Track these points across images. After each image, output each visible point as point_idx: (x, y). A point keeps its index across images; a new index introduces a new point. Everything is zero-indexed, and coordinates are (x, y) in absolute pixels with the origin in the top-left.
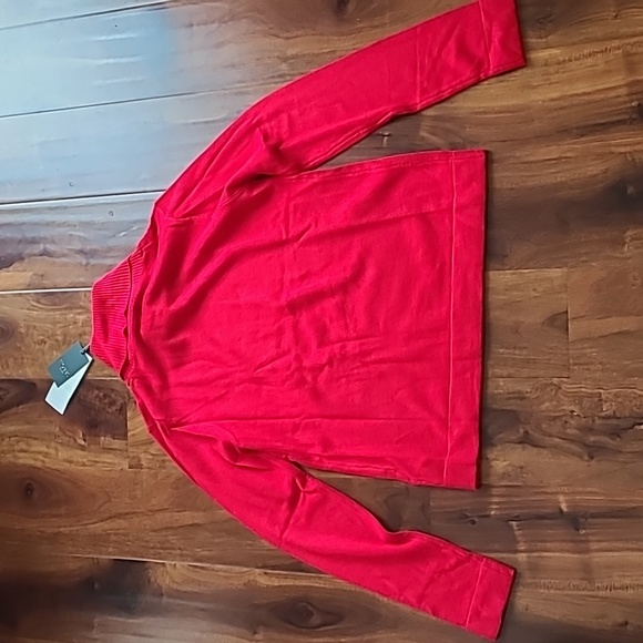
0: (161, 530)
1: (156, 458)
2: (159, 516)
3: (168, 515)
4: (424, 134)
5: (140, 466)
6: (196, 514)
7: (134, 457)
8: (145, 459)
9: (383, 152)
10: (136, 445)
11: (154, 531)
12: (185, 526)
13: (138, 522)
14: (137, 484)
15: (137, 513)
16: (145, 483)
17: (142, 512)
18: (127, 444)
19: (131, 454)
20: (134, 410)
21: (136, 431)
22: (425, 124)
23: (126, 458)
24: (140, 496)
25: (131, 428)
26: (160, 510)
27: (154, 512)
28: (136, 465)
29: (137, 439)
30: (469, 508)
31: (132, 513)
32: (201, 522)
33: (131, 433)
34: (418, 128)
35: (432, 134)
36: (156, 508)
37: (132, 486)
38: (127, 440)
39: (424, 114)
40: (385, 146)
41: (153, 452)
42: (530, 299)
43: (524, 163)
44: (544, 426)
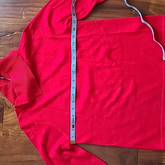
0: (15, 162)
1: (16, 132)
2: (15, 157)
3: (19, 156)
4: (151, 11)
5: (8, 135)
6: (33, 156)
7: (5, 131)
8: (11, 132)
9: (133, 15)
10: (7, 125)
11: (12, 162)
12: (27, 161)
13: (5, 158)
14: (6, 142)
15: (5, 154)
16: (10, 142)
17: (7, 154)
18: (2, 125)
19: (4, 129)
20: (7, 111)
21: (8, 120)
22: (152, 7)
23: (1, 131)
24: (7, 147)
25: (5, 118)
26: (16, 154)
27: (13, 154)
28: (6, 134)
29: (8, 123)
30: (154, 160)
31: (2, 154)
32: (35, 160)
33: (5, 120)
34: (148, 8)
35: (154, 11)
36: (14, 153)
37: (3, 143)
38: (3, 123)
39: (152, 2)
40: (133, 13)
41: (15, 129)
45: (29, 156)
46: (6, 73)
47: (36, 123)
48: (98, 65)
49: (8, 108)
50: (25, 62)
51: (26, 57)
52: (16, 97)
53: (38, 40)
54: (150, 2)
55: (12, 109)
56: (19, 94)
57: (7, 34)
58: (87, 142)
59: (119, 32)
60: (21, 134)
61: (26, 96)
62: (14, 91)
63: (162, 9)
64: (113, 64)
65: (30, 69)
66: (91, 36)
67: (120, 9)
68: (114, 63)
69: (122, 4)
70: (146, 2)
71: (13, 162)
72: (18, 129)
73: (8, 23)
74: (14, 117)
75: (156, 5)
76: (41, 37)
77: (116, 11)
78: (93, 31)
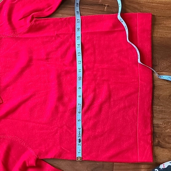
40: (105, 10)
42: (165, 85)
43: (167, 27)
44: (166, 139)
48: (67, 68)
58: (56, 156)
59: (90, 31)
63: (136, 6)
66: (58, 36)
67: (91, 5)
77: (86, 8)
78: (60, 30)
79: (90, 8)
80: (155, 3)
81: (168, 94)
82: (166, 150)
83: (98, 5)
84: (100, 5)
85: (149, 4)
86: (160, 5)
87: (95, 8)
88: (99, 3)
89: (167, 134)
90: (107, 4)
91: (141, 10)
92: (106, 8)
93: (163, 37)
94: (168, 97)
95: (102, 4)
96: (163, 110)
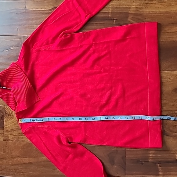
1: (15, 137)
2: (15, 159)
3: (19, 159)
5: (8, 140)
6: (31, 159)
7: (6, 136)
8: (11, 137)
10: (7, 131)
12: (26, 163)
13: (6, 161)
14: (7, 147)
15: (6, 158)
16: (10, 146)
17: (8, 158)
18: (3, 131)
19: (5, 135)
20: (7, 118)
21: (8, 126)
22: (130, 16)
23: (3, 136)
24: (8, 151)
25: (5, 125)
26: (16, 157)
27: (13, 158)
28: (7, 139)
29: (8, 129)
30: (141, 158)
31: (4, 158)
32: (33, 162)
33: (5, 127)
34: (127, 17)
35: (133, 20)
36: (14, 156)
37: (4, 147)
38: (4, 129)
39: (130, 12)
40: (114, 23)
41: (14, 135)
42: (168, 82)
43: (167, 32)
44: (171, 128)
45: (27, 158)
46: (7, 83)
47: (35, 127)
48: (88, 71)
49: (7, 116)
50: (24, 72)
51: (24, 68)
52: (16, 104)
53: (36, 52)
54: (128, 12)
55: (11, 116)
56: (19, 101)
57: (5, 50)
58: (82, 141)
59: (106, 40)
60: (20, 139)
61: (25, 103)
62: (15, 99)
63: (139, 17)
64: (101, 69)
65: (28, 78)
66: (81, 46)
67: (103, 20)
68: (103, 69)
69: (104, 16)
70: (125, 13)
71: (14, 165)
72: (17, 135)
73: (6, 40)
74: (13, 123)
75: (134, 14)
76: (38, 49)
77: (99, 22)
78: (83, 42)
79: (102, 23)
80: (155, 14)
81: (171, 90)
82: (171, 138)
83: (108, 19)
84: (110, 19)
85: (151, 15)
86: (160, 15)
87: (106, 22)
88: (109, 18)
89: (171, 124)
90: (115, 18)
91: (144, 21)
92: (114, 21)
93: (164, 42)
94: (170, 92)
95: (111, 18)
96: (166, 103)
